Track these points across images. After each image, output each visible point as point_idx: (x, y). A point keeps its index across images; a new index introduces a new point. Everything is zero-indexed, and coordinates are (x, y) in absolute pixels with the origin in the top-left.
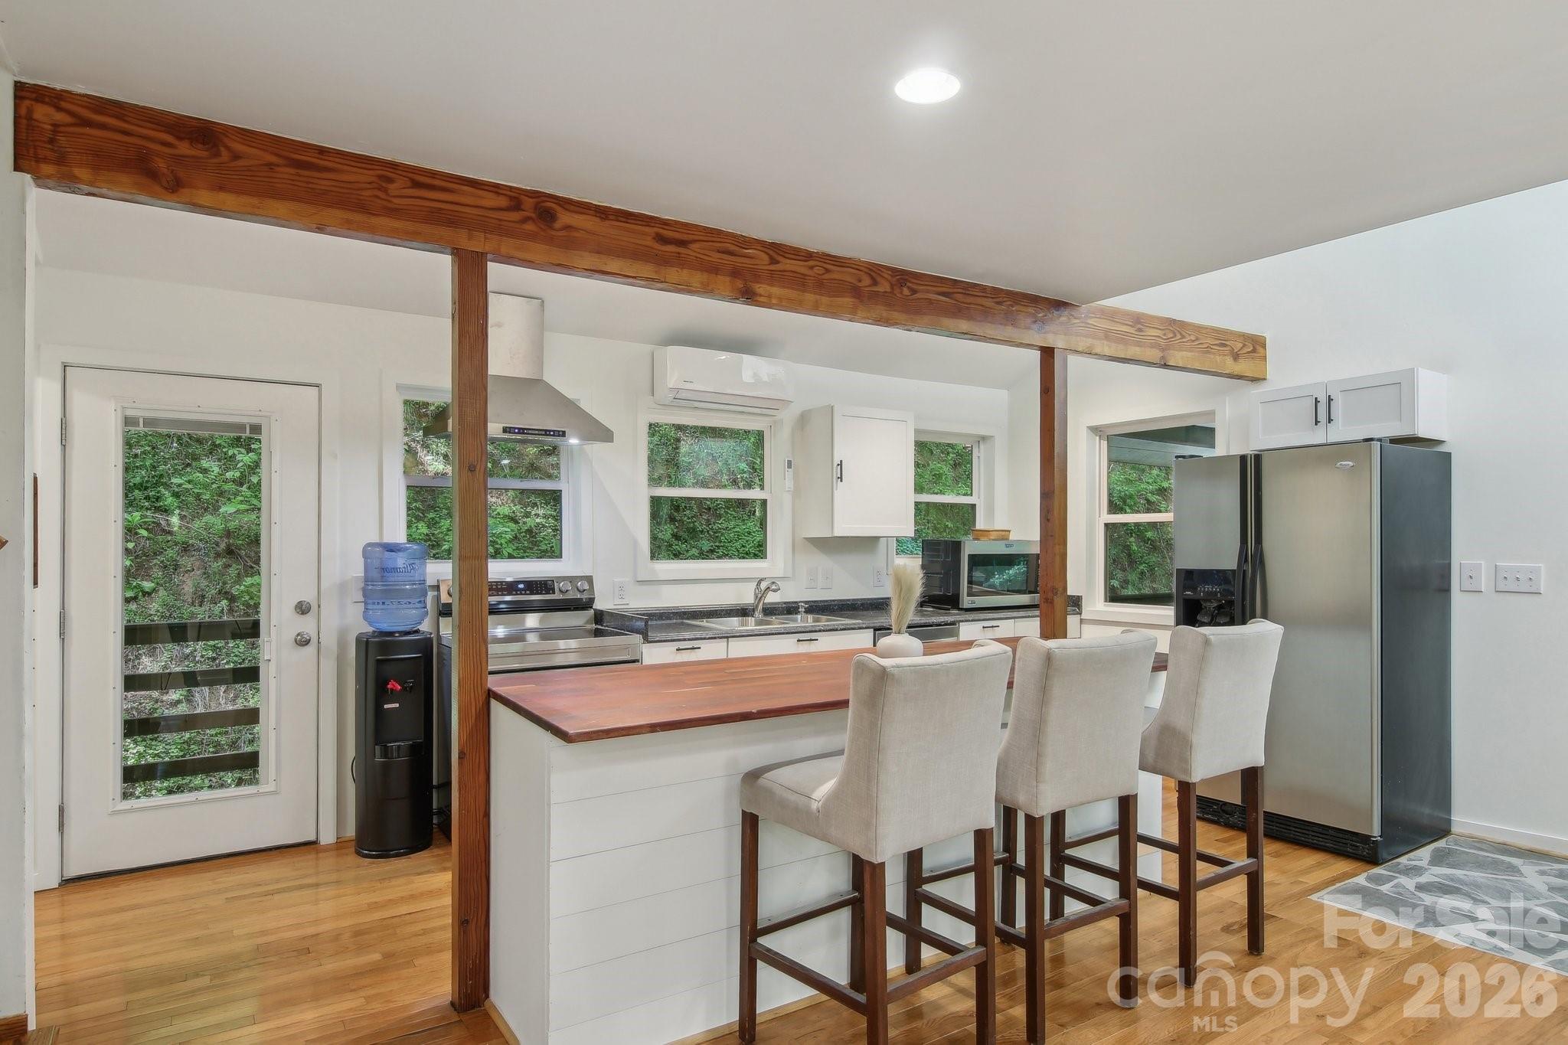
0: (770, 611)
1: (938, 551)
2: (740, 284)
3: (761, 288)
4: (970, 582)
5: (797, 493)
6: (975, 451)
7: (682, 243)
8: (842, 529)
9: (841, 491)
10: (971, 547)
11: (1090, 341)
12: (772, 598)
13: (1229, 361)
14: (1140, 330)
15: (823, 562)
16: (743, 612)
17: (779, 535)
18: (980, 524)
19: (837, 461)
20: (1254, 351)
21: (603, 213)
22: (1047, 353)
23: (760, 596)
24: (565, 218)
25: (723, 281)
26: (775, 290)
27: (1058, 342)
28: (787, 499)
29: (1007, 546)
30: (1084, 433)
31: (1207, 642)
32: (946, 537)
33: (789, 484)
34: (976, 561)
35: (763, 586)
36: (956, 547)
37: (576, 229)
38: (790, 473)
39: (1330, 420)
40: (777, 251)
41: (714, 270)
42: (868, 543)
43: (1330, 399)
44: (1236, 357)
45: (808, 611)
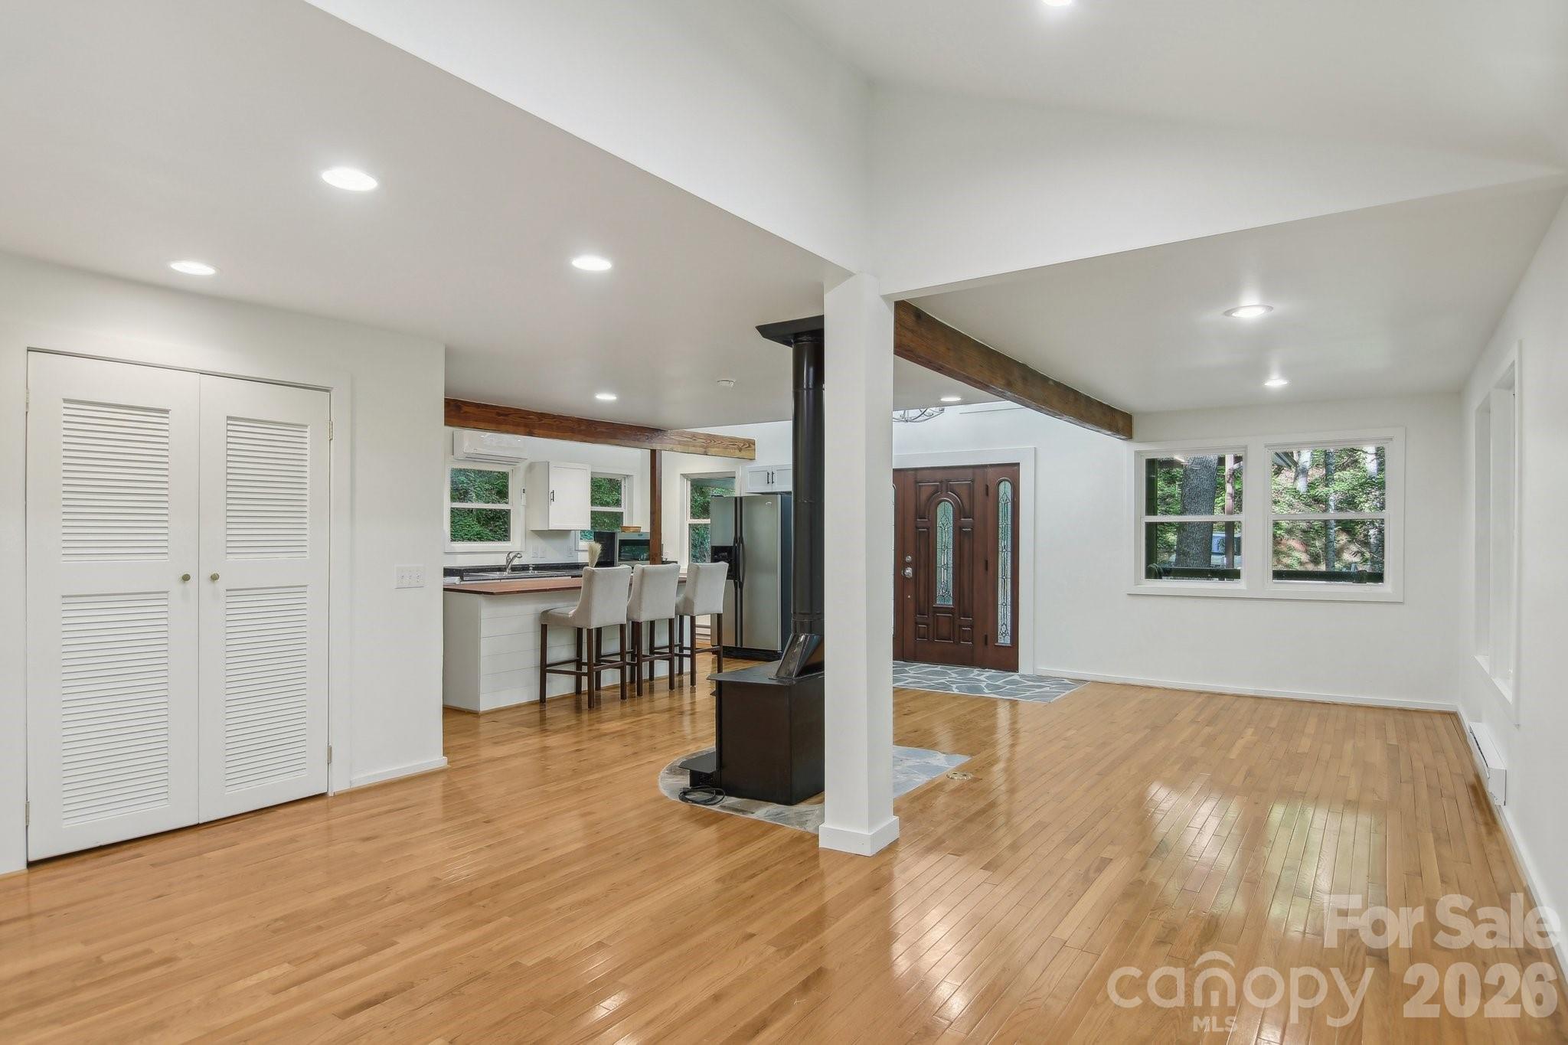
0: (514, 569)
1: (602, 538)
2: (528, 430)
3: (536, 431)
4: (620, 556)
5: (527, 507)
6: (623, 483)
7: (506, 415)
8: (554, 525)
9: (553, 506)
10: (620, 536)
11: (671, 446)
12: (516, 562)
13: (737, 451)
14: (695, 440)
15: (540, 544)
16: (500, 569)
17: (517, 526)
18: (625, 524)
19: (551, 491)
20: (749, 446)
21: (478, 406)
22: (653, 452)
23: (509, 561)
24: (466, 409)
25: (522, 429)
26: (541, 432)
27: (657, 446)
28: (522, 510)
29: (639, 535)
30: (678, 477)
31: (698, 568)
32: (606, 530)
33: (523, 502)
34: (623, 543)
35: (511, 556)
36: (612, 536)
37: (469, 413)
38: (524, 495)
39: (773, 482)
40: (542, 416)
41: (518, 425)
42: (563, 534)
43: (773, 473)
44: (740, 450)
45: (534, 569)
